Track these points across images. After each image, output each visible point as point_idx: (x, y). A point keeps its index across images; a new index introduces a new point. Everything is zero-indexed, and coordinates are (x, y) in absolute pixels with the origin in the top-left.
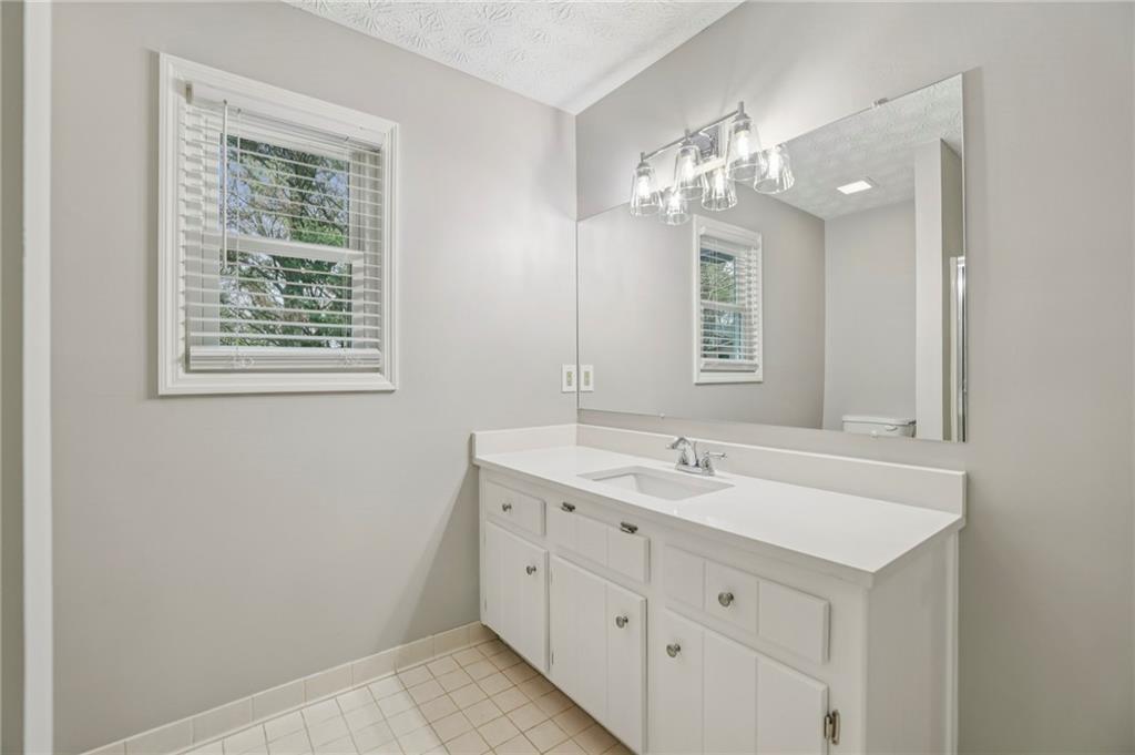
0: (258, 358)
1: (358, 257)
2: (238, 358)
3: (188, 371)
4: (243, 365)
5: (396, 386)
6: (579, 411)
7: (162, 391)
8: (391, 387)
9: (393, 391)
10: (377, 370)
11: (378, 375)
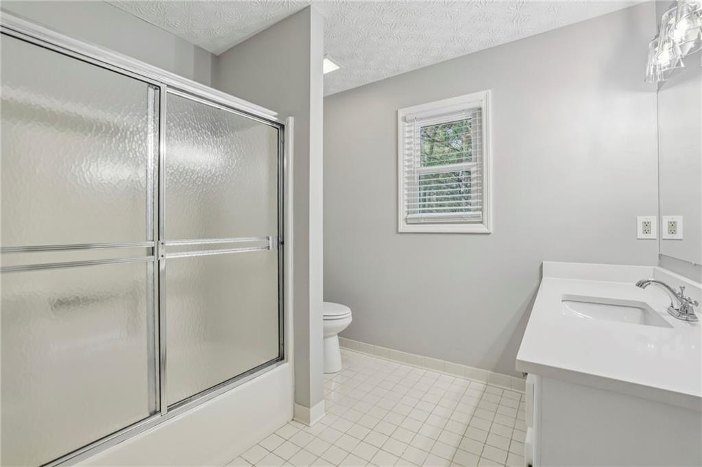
0: (429, 218)
1: (473, 166)
2: (421, 218)
3: (408, 224)
4: (423, 221)
5: (491, 231)
6: (660, 256)
7: (400, 231)
8: (487, 231)
9: (489, 234)
10: (482, 222)
11: (481, 225)
